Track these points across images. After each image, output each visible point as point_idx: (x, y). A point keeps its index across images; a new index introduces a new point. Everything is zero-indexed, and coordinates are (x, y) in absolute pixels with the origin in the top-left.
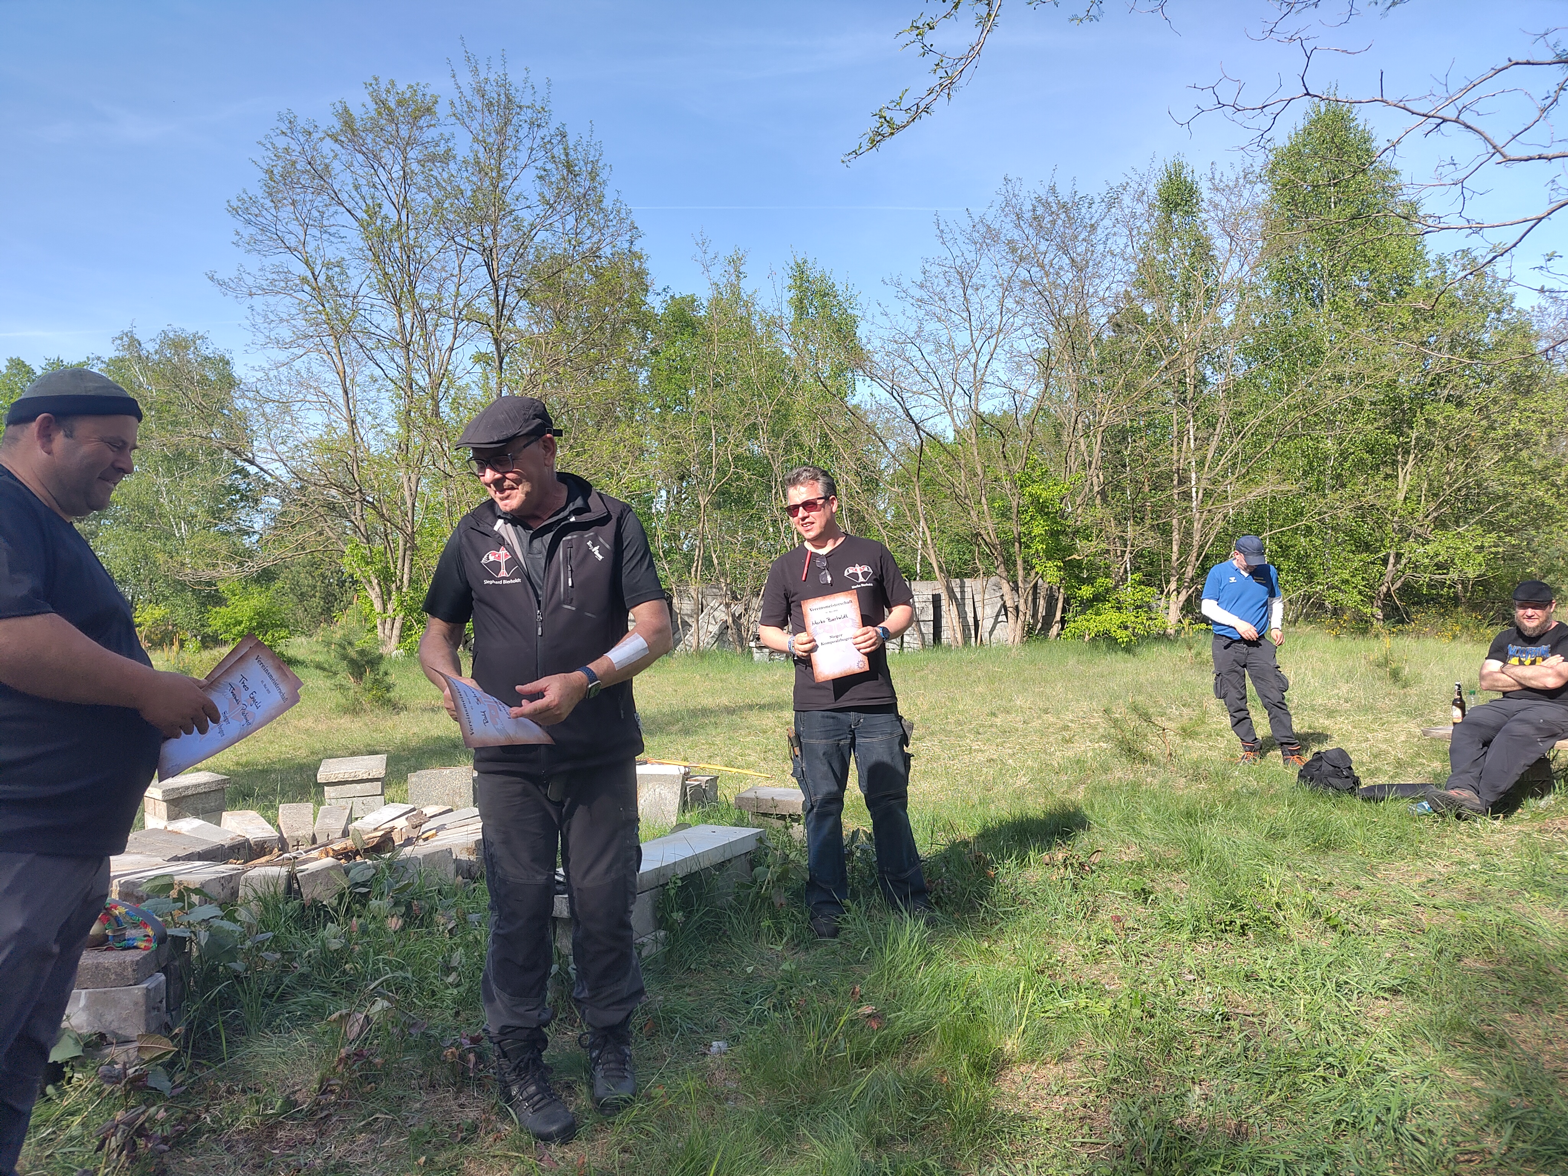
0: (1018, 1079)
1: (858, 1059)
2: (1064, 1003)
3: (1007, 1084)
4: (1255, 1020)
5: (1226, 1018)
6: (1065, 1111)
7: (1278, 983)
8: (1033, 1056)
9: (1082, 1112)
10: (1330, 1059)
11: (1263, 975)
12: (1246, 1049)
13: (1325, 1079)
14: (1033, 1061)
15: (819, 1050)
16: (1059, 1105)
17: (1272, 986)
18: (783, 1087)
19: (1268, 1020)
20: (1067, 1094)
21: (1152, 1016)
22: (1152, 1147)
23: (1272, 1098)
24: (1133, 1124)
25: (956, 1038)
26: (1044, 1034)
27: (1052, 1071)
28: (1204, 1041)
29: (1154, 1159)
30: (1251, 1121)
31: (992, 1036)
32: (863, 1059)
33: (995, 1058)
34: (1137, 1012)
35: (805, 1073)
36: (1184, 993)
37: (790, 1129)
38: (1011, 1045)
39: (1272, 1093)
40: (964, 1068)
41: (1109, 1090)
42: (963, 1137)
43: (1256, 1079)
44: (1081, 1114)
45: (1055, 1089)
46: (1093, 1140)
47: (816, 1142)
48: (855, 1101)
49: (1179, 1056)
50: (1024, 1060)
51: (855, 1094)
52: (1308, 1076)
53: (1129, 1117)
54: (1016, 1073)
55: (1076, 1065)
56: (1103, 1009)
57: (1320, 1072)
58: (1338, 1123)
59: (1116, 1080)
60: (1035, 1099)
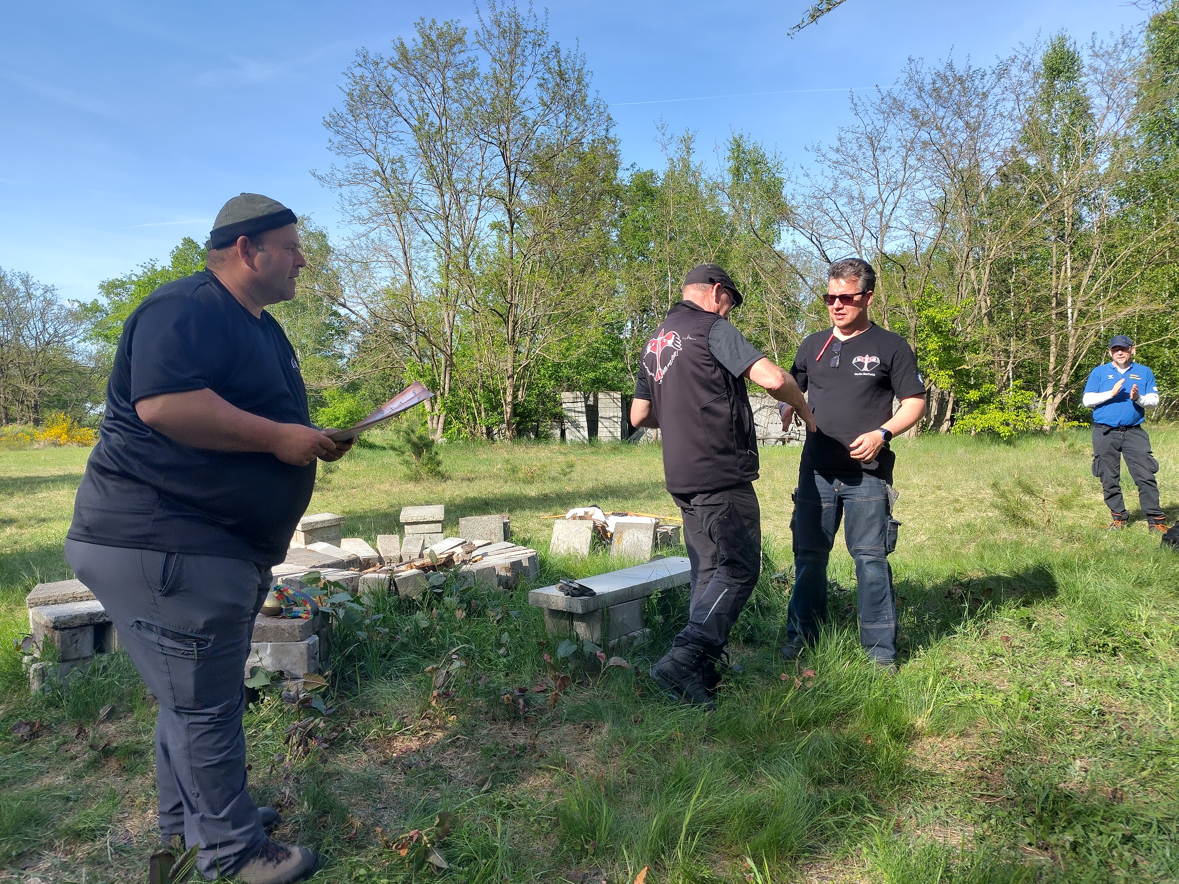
0: (927, 747)
1: (799, 725)
2: (962, 696)
3: (918, 749)
4: (1129, 717)
5: (1102, 713)
6: (966, 771)
7: (1148, 692)
8: (939, 730)
9: (980, 773)
11: (1135, 684)
12: (1120, 737)
14: (939, 735)
15: (769, 716)
16: (961, 767)
17: (1141, 693)
18: (743, 739)
19: (1139, 718)
20: (967, 760)
21: (1038, 709)
22: (1041, 799)
23: (1144, 773)
24: (1023, 784)
25: (877, 714)
26: (948, 717)
27: (954, 744)
28: (1082, 729)
29: (1043, 809)
30: (1126, 789)
31: (906, 715)
32: (804, 724)
33: (908, 730)
34: (1024, 705)
35: (759, 730)
36: (1064, 694)
37: (750, 767)
38: (921, 722)
39: (1143, 769)
40: (885, 735)
41: (1003, 759)
42: (886, 782)
43: (1129, 759)
44: (980, 775)
45: (958, 755)
46: (990, 793)
47: (770, 777)
48: (799, 753)
49: (1061, 738)
50: (931, 734)
51: (799, 748)
53: (1020, 777)
54: (927, 742)
55: (975, 740)
56: (997, 701)
59: (1009, 752)
60: (941, 763)
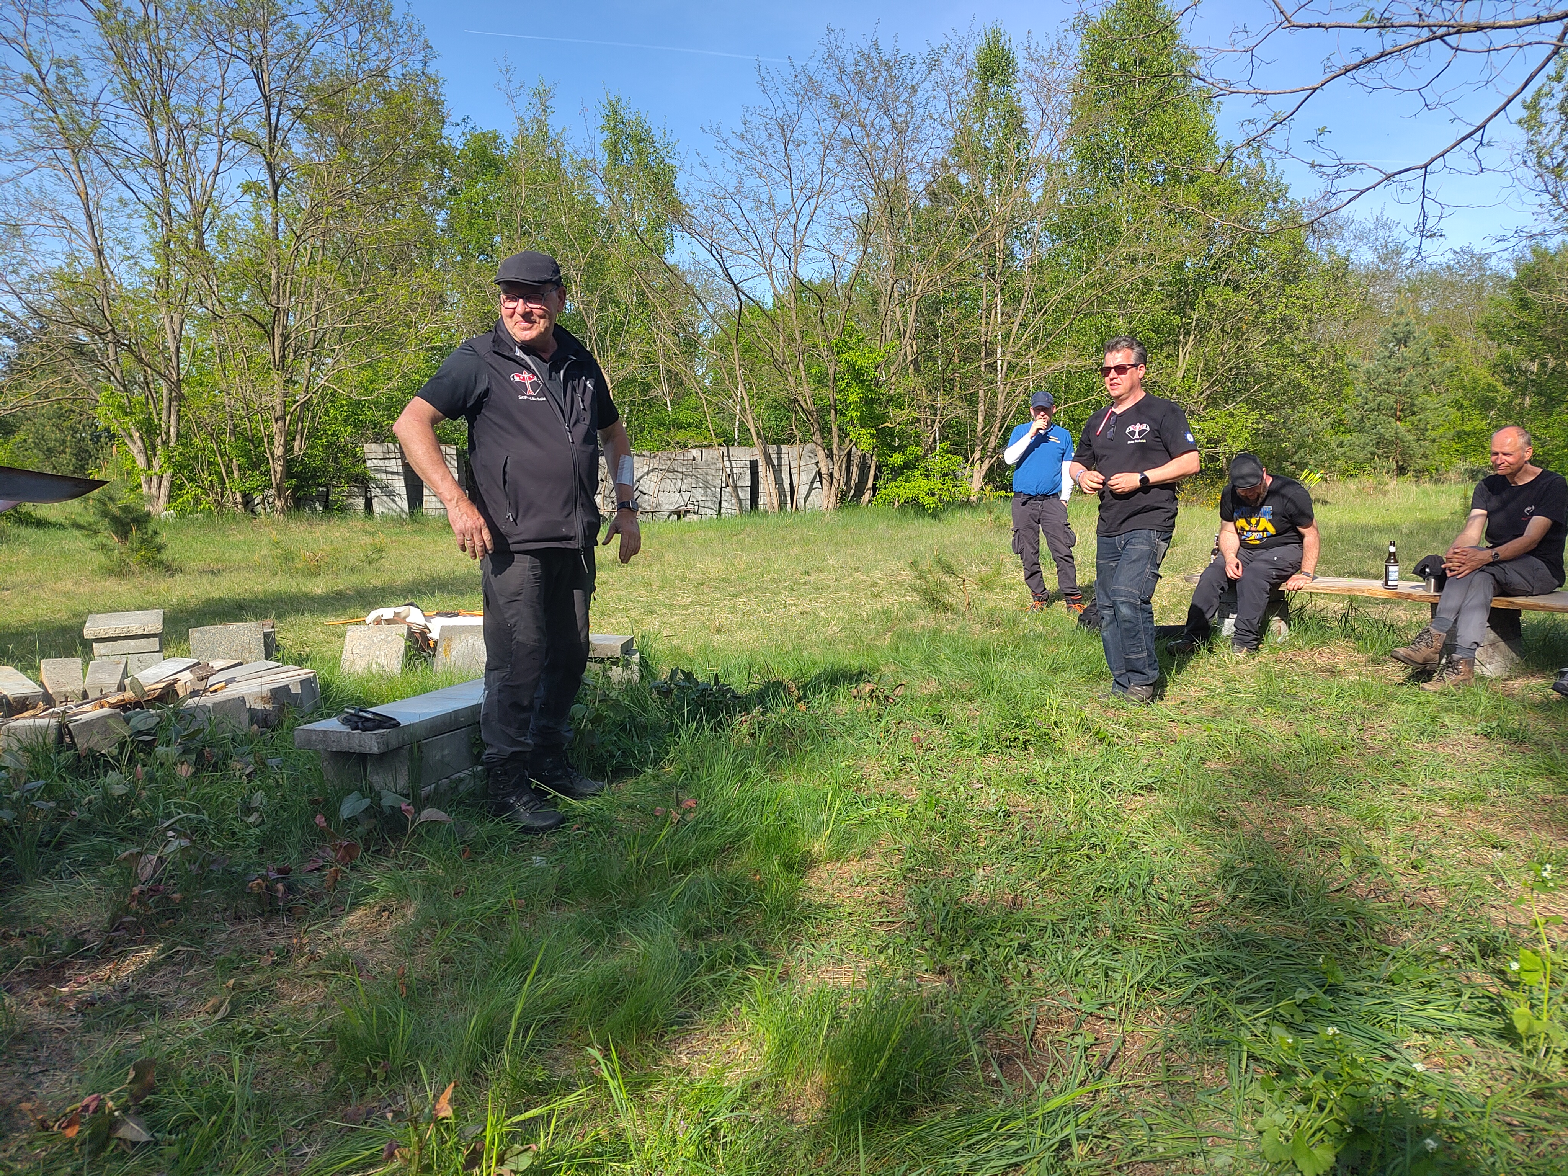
0: (825, 875)
1: (675, 868)
2: (866, 811)
3: (815, 880)
4: (1034, 815)
5: (1007, 814)
6: (866, 898)
7: (1053, 785)
8: (837, 855)
9: (881, 897)
10: (1093, 840)
11: (1041, 780)
12: (1023, 838)
13: (1088, 857)
14: (838, 860)
15: (638, 861)
16: (860, 894)
17: (1047, 788)
18: (604, 895)
19: (1042, 815)
20: (868, 884)
21: (944, 817)
22: (941, 918)
23: (1044, 874)
24: (925, 902)
25: (768, 844)
26: (848, 837)
27: (854, 868)
28: (988, 834)
29: (942, 929)
30: (1025, 894)
31: (801, 840)
32: (681, 866)
33: (803, 857)
34: (931, 814)
35: (625, 882)
36: (972, 797)
37: (611, 930)
38: (819, 847)
39: (1044, 870)
40: (776, 868)
41: (905, 877)
42: (775, 923)
43: (1031, 860)
44: (880, 900)
45: (857, 881)
46: (889, 919)
47: (635, 938)
48: (673, 902)
49: (965, 847)
50: (830, 859)
51: (674, 895)
52: (1075, 855)
53: (922, 896)
54: (823, 871)
55: (877, 860)
56: (902, 813)
57: (1084, 850)
58: (1098, 890)
59: (912, 870)
60: (839, 891)
